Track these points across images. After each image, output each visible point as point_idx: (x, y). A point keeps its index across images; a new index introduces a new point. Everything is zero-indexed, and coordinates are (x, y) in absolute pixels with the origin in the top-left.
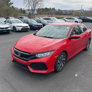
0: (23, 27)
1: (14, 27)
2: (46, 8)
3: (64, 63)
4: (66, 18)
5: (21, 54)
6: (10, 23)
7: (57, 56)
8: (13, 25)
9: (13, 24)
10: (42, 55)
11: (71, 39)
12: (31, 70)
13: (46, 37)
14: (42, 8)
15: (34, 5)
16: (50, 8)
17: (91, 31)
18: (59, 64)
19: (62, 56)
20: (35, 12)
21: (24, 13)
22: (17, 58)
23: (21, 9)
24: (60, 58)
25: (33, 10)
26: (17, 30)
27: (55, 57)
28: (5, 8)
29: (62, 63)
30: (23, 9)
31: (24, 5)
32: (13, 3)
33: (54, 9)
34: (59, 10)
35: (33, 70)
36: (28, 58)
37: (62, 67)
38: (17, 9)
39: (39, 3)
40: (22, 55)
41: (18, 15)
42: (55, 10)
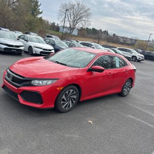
0: (44, 49)
1: (30, 47)
2: (93, 29)
3: (74, 102)
4: (118, 49)
5: (13, 77)
6: (25, 40)
7: (61, 88)
8: (30, 44)
9: (29, 42)
10: (40, 82)
11: (93, 72)
12: (21, 100)
13: (58, 63)
14: (87, 28)
15: (75, 21)
16: (101, 30)
17: (135, 68)
18: (63, 100)
19: (72, 91)
20: (75, 33)
21: (56, 31)
22: (8, 83)
23: (53, 24)
24: (67, 92)
25: (72, 29)
26: (34, 53)
27: (58, 89)
28: (27, 18)
29: (71, 102)
30: (56, 25)
31: (58, 18)
32: (41, 13)
33: (106, 32)
34: (114, 35)
35: (24, 101)
36: (19, 84)
37: (69, 106)
38: (48, 22)
39: (84, 19)
40: (14, 79)
41: (47, 32)
42: (107, 34)
